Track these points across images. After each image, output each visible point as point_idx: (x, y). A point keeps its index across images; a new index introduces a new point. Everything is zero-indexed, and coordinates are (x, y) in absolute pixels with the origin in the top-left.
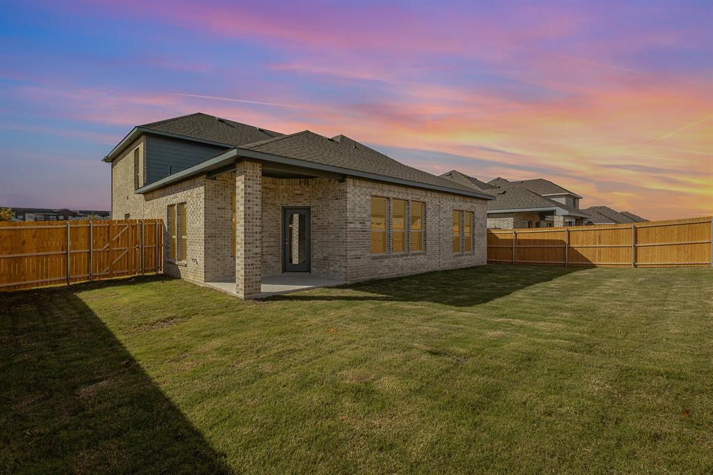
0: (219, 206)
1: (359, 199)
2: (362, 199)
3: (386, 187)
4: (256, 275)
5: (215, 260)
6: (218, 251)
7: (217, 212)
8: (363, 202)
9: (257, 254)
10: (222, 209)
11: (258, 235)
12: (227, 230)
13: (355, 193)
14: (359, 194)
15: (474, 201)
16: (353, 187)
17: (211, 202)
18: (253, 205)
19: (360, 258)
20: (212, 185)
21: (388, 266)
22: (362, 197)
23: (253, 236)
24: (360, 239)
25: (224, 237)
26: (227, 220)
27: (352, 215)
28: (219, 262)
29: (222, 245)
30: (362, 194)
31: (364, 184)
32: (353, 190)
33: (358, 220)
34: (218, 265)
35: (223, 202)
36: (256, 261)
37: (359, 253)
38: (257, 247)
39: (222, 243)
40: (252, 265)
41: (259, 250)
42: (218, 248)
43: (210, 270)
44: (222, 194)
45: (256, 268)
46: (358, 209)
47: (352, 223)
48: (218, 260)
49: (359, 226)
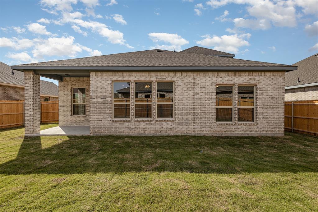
0: (65, 93)
1: (100, 84)
2: (103, 84)
3: (125, 74)
4: (31, 125)
5: (63, 117)
6: (64, 113)
7: (64, 96)
8: (104, 86)
9: (31, 115)
10: (66, 94)
11: (32, 106)
12: (68, 104)
13: (97, 80)
14: (101, 81)
15: (254, 74)
16: (95, 77)
17: (61, 91)
18: (29, 92)
19: (102, 120)
20: (62, 84)
21: (128, 127)
22: (104, 82)
23: (29, 107)
24: (102, 109)
25: (67, 107)
26: (68, 99)
27: (95, 94)
28: (65, 118)
29: (66, 110)
30: (103, 80)
31: (105, 74)
32: (95, 79)
33: (100, 97)
34: (64, 119)
35: (67, 91)
36: (31, 118)
37: (101, 117)
38: (31, 112)
39: (67, 109)
40: (29, 120)
41: (32, 113)
42: (64, 112)
43: (61, 121)
44: (66, 88)
45: (31, 122)
46: (99, 90)
47: (95, 99)
48: (64, 117)
49: (100, 100)
